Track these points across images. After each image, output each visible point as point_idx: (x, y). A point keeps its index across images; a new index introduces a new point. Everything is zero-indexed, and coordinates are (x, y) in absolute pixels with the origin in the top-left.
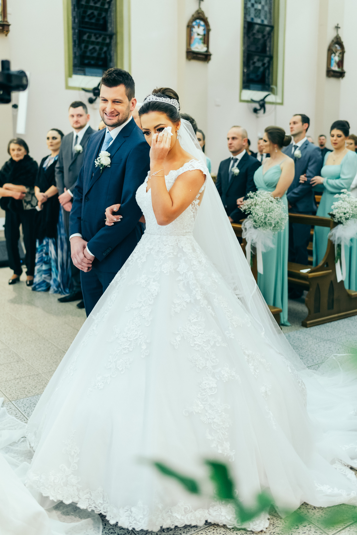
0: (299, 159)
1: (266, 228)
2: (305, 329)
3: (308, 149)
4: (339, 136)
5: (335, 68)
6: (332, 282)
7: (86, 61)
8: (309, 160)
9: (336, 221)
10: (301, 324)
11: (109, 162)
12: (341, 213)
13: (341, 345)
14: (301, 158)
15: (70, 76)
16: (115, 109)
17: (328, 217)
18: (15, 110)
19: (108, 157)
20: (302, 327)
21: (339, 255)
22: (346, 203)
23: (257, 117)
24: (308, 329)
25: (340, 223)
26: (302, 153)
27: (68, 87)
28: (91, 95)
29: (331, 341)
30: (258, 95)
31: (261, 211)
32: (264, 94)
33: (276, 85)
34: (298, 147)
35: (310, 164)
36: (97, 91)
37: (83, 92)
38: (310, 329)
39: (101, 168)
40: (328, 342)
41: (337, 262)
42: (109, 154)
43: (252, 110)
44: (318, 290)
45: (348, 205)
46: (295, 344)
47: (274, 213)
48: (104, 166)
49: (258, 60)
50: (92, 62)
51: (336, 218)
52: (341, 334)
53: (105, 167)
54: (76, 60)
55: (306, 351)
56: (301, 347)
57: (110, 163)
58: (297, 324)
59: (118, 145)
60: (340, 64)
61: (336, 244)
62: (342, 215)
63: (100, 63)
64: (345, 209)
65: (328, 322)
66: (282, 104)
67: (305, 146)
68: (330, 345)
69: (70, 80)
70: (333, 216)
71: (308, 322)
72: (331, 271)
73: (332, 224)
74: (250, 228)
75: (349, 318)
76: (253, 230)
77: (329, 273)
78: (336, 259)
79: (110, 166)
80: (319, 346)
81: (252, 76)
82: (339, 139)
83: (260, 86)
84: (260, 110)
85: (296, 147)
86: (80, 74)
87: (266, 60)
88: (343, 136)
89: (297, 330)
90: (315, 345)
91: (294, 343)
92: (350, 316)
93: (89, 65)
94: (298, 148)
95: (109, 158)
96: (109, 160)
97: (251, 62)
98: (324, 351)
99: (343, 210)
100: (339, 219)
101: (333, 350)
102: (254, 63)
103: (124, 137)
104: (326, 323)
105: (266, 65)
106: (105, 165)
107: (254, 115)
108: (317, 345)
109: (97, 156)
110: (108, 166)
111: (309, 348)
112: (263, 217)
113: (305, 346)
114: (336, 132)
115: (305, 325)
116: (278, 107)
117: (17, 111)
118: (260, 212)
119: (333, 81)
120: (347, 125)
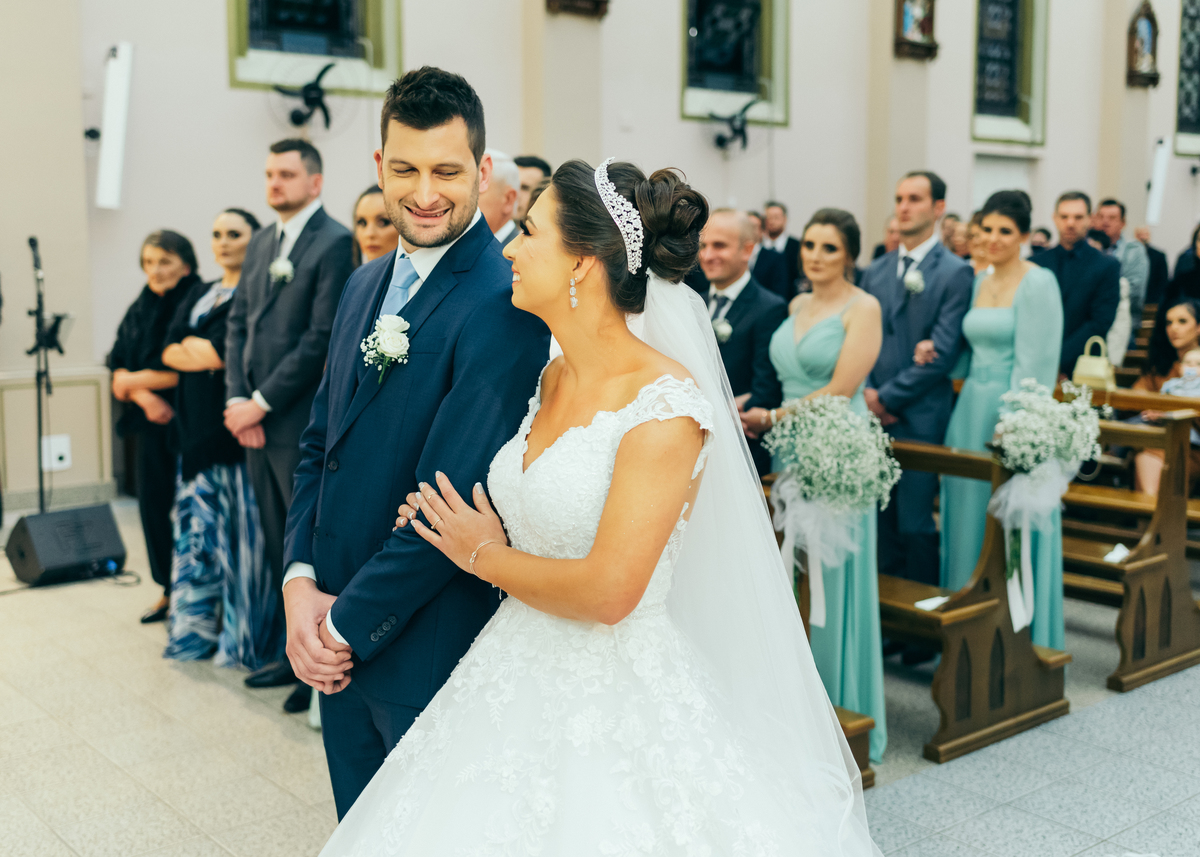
0: (918, 295)
1: (841, 501)
2: (933, 769)
3: (941, 268)
4: (1005, 231)
5: (914, 35)
6: (998, 633)
7: (284, 15)
8: (944, 299)
9: (1009, 465)
10: (920, 751)
11: (402, 348)
12: (1024, 444)
13: (1048, 820)
14: (924, 292)
15: (241, 53)
16: (442, 196)
17: (988, 456)
18: (91, 143)
19: (404, 332)
20: (925, 762)
21: (1017, 555)
22: (1036, 417)
23: (726, 158)
24: (944, 767)
25: (1021, 470)
26: (926, 278)
27: (235, 83)
28: (297, 104)
29: (1015, 808)
30: (726, 102)
31: (828, 455)
32: (743, 99)
33: (770, 76)
34: (912, 261)
35: (945, 308)
36: (314, 94)
37: (276, 97)
38: (948, 769)
39: (380, 368)
40: (1009, 811)
41: (1011, 576)
42: (407, 326)
43: (711, 140)
44: (965, 653)
45: (1042, 424)
46: (920, 823)
47: (865, 460)
48: (387, 360)
49: (726, 15)
50: (301, 17)
51: (1010, 459)
52: (1037, 783)
53: (394, 364)
54: (255, 13)
55: (956, 845)
56: (939, 833)
57: (408, 351)
58: (909, 753)
59: (434, 298)
60: (927, 24)
61: (1008, 528)
62: (1027, 449)
63: (321, 19)
64: (1035, 433)
65: (993, 743)
66: (785, 124)
67: (933, 260)
68: (1017, 822)
69: (241, 63)
70: (999, 451)
71: (942, 748)
72: (995, 602)
73: (996, 474)
74: (794, 500)
75: (1043, 727)
76: (801, 505)
77: (994, 608)
78: (1009, 568)
79: (406, 361)
80: (988, 827)
81: (711, 55)
82: (1007, 239)
83: (728, 80)
84: (733, 139)
85: (908, 262)
86: (269, 48)
87: (745, 14)
88: (1016, 232)
89: (912, 772)
90: (975, 824)
91: (917, 819)
92: (1046, 721)
93: (292, 25)
94: (913, 266)
95: (404, 335)
96: (405, 340)
97: (707, 19)
98: (1006, 844)
99: (1030, 437)
100: (1019, 462)
101: (1030, 839)
102: (714, 21)
103: (453, 273)
104: (986, 745)
105: (745, 27)
106: (391, 358)
107: (715, 154)
108: (982, 825)
109: (370, 328)
110: (400, 361)
111: (964, 837)
112: (834, 472)
113: (949, 829)
114: (996, 220)
115: (932, 756)
116: (779, 133)
117: (98, 148)
118: (825, 457)
119: (910, 67)
120: (1025, 203)
